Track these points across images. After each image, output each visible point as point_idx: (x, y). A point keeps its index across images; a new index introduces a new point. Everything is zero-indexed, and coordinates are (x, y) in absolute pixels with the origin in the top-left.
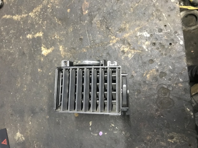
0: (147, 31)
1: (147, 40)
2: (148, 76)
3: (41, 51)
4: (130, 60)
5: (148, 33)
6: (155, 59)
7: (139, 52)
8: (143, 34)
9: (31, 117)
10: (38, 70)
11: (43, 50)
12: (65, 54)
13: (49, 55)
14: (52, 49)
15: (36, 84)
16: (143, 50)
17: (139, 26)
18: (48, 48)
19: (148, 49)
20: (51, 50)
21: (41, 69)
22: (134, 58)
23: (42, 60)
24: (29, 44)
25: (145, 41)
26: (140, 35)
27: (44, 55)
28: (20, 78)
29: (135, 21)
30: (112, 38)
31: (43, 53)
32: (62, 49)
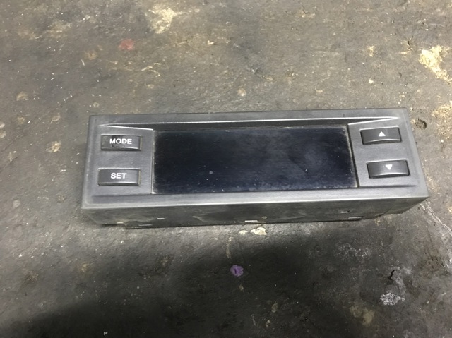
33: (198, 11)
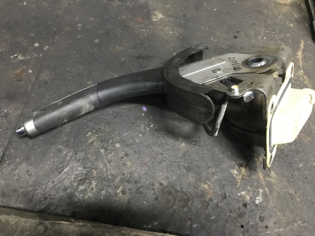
0: (263, 202)
2: (206, 186)
4: (229, 171)
5: (260, 203)
6: (226, 202)
7: (237, 184)
8: (260, 195)
9: (178, 35)
17: (271, 194)
19: (239, 196)
25: (251, 196)
26: (259, 191)
33: (172, 19)
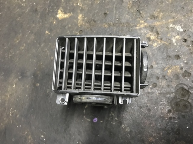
0: (181, 25)
1: (178, 34)
2: (170, 71)
3: (57, 14)
4: (154, 49)
5: (182, 28)
6: (182, 56)
7: (166, 44)
8: (175, 27)
9: (17, 80)
10: (45, 32)
11: (59, 13)
12: (82, 24)
13: (63, 20)
14: (70, 15)
15: (38, 45)
16: (171, 44)
17: (174, 18)
18: (65, 13)
19: (177, 44)
20: (68, 16)
21: (49, 32)
22: (159, 49)
23: (55, 22)
24: (46, 3)
25: (176, 34)
26: (172, 27)
27: (58, 19)
28: (21, 35)
29: (171, 13)
30: (141, 22)
31: (58, 16)
32: (81, 18)
